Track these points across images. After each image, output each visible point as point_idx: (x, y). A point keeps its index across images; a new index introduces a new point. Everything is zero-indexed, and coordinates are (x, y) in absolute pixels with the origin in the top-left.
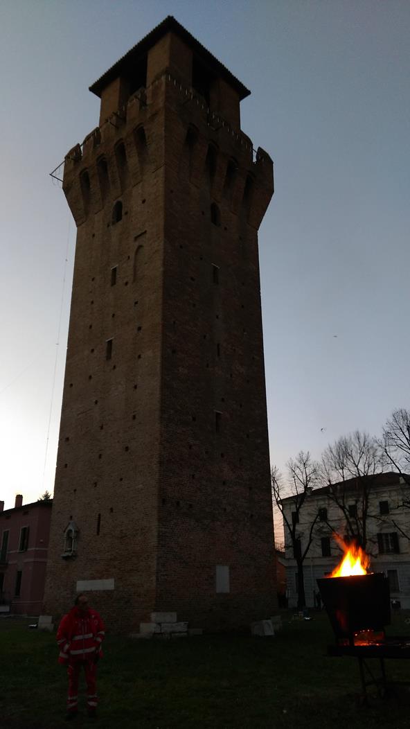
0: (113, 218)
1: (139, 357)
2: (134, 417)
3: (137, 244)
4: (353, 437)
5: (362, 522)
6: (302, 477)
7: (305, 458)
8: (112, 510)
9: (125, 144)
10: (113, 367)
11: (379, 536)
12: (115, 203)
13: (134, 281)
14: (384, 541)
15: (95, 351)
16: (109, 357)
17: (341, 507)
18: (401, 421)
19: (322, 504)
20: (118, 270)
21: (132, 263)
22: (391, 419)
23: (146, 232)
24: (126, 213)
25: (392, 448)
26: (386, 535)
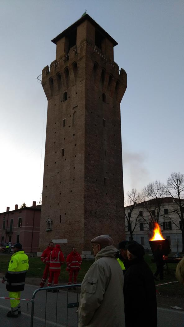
0: (63, 99)
1: (76, 156)
2: (74, 179)
3: (74, 111)
4: (154, 183)
5: (157, 217)
6: (133, 199)
7: (134, 191)
8: (66, 214)
9: (69, 69)
10: (64, 159)
11: (164, 223)
12: (64, 92)
13: (73, 126)
14: (166, 225)
15: (57, 153)
16: (63, 155)
17: (149, 211)
18: (175, 177)
19: (141, 210)
20: (66, 121)
21: (72, 118)
22: (170, 177)
23: (77, 106)
24: (69, 97)
25: (171, 188)
26: (167, 222)
